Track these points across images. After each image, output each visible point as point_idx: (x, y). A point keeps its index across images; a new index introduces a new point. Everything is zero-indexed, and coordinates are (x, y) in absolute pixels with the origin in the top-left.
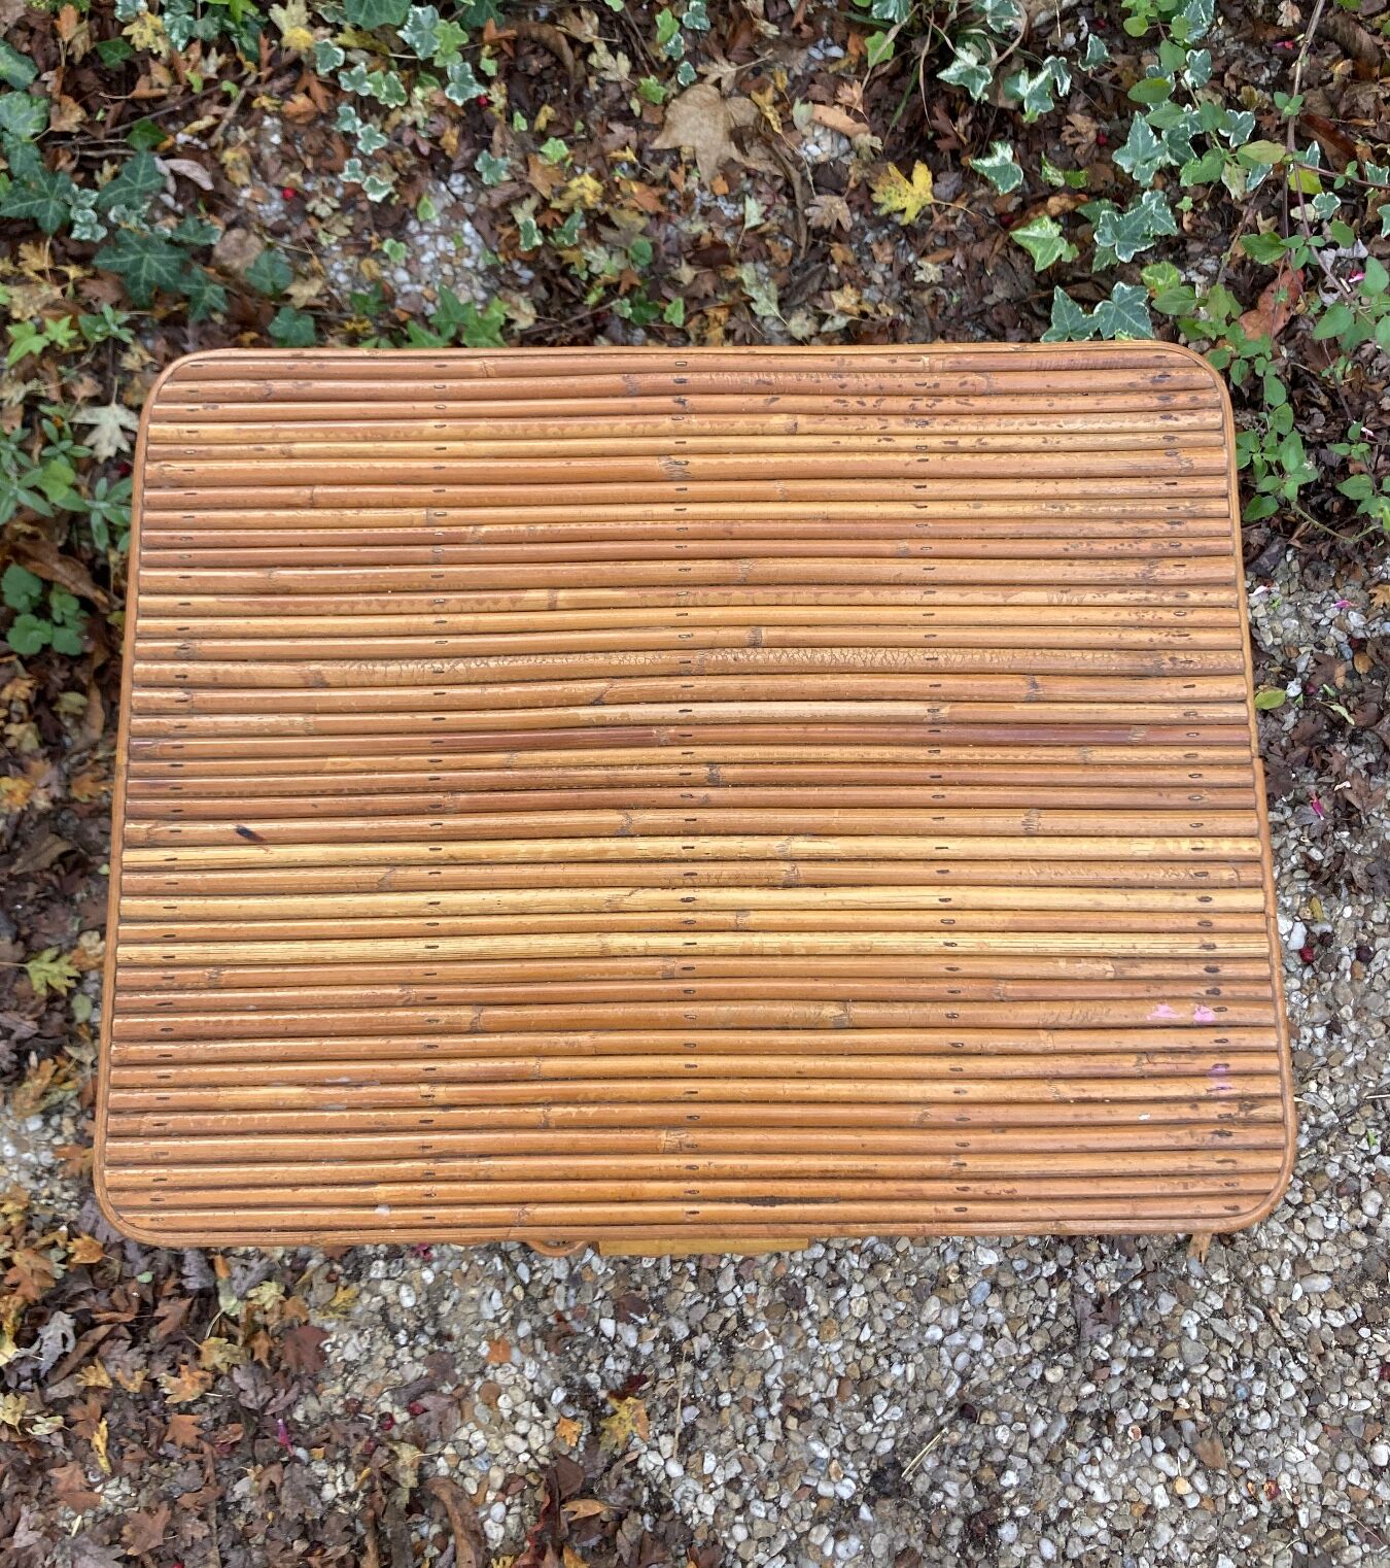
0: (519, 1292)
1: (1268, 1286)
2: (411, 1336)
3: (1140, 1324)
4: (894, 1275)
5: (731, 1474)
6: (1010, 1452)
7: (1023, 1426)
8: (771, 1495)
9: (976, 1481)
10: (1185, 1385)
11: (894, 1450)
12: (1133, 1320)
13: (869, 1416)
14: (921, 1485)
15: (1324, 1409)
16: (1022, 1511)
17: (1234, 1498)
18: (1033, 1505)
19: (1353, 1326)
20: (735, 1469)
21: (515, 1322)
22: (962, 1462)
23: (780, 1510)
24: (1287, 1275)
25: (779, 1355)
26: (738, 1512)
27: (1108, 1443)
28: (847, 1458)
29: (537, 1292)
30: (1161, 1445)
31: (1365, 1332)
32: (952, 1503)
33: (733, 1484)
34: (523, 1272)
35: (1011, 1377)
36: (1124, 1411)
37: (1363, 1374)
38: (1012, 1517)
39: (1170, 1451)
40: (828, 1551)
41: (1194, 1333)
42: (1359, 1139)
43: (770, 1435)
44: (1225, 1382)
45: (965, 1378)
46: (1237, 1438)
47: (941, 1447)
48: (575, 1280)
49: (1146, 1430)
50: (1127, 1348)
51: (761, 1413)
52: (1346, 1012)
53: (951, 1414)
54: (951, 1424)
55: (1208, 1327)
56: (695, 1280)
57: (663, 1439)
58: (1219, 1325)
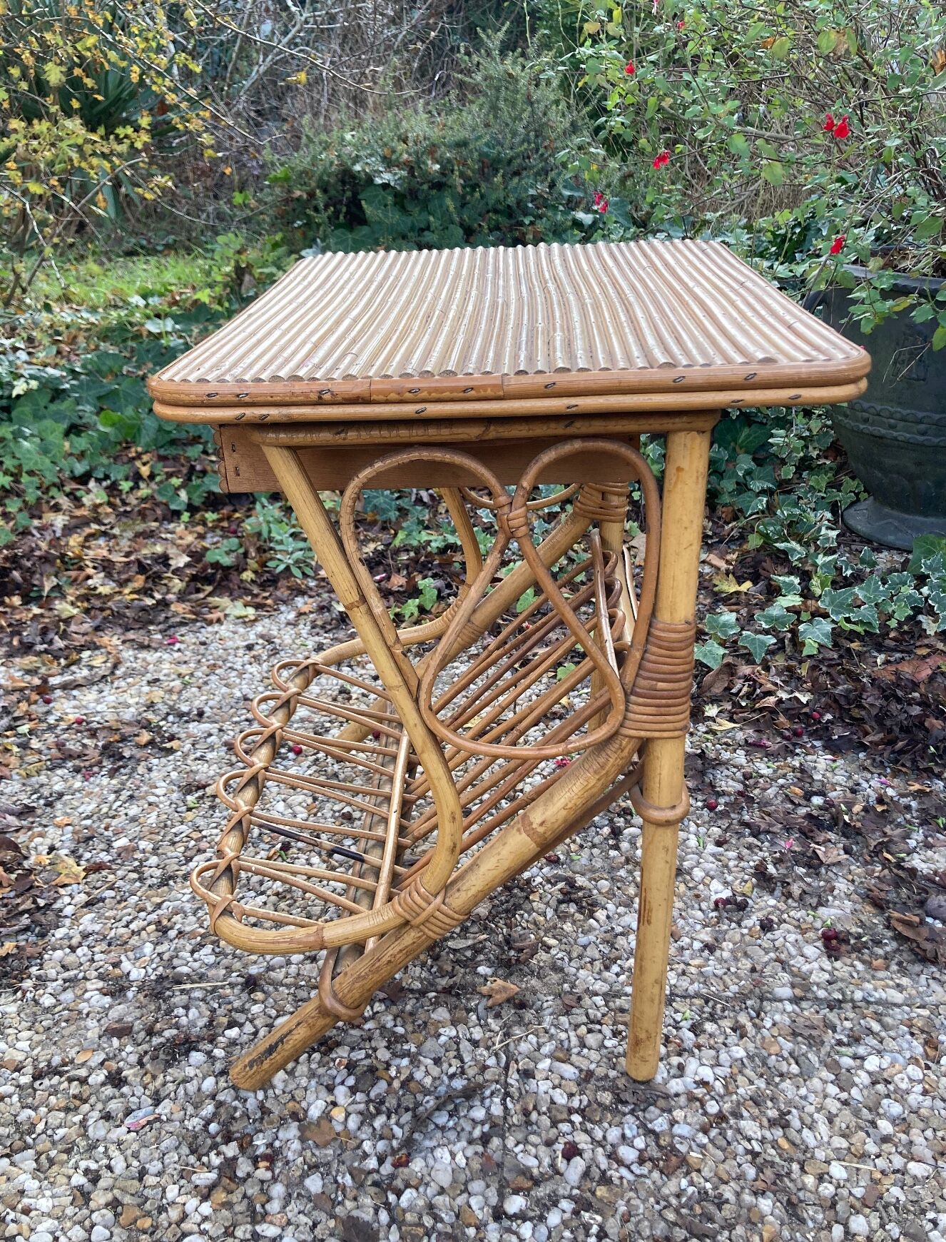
0: (105, 810)
1: (524, 1047)
2: (38, 799)
3: (411, 1014)
4: (289, 906)
5: (90, 929)
6: (251, 1022)
7: (273, 1013)
8: (96, 949)
9: (211, 1021)
10: (405, 1062)
11: (188, 975)
12: (408, 1008)
13: (193, 952)
14: (179, 999)
15: (496, 1142)
16: (219, 1053)
17: (367, 1146)
18: (229, 1054)
19: (571, 1111)
20: (97, 927)
21: (88, 817)
22: (216, 1006)
23: (92, 960)
24: (546, 1049)
25: (185, 899)
26: (70, 947)
27: (316, 1056)
28: (158, 960)
29: (113, 813)
30: (351, 1081)
31: (577, 1118)
32: (184, 1021)
33: (85, 936)
34: (119, 803)
35: (298, 987)
36: (347, 1048)
37: (549, 1144)
38: (209, 1054)
39: (353, 1090)
40: (87, 995)
41: (443, 1039)
42: (677, 1011)
43: (133, 926)
44: (434, 1079)
45: (270, 968)
46: (410, 1113)
47: (215, 989)
48: (134, 820)
49: (351, 1067)
50: (388, 1020)
51: (143, 914)
52: (727, 945)
53: (240, 980)
54: (232, 986)
55: (458, 1044)
56: (187, 848)
57: (82, 895)
58: (465, 1046)
